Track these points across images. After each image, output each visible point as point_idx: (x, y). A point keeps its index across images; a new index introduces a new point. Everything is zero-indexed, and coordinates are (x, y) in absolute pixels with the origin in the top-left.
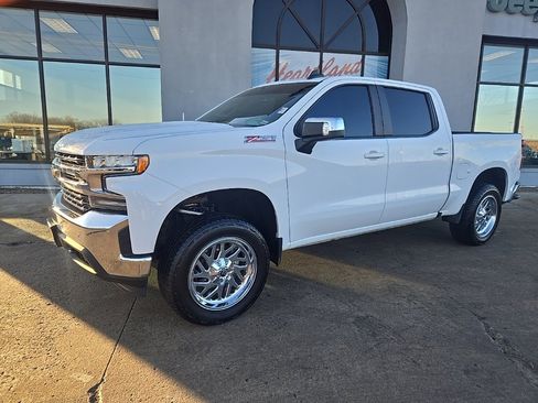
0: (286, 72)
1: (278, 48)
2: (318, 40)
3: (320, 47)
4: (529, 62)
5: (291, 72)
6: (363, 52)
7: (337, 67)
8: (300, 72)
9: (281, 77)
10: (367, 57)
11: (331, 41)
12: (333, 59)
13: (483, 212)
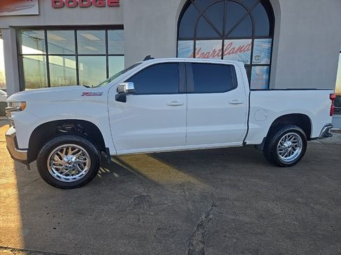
0: (200, 53)
1: (195, 39)
3: (223, 37)
5: (203, 54)
6: (253, 38)
7: (234, 48)
8: (209, 53)
9: (197, 56)
11: (230, 32)
12: (231, 44)
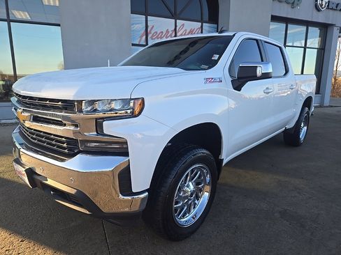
0: (153, 32)
1: (146, 14)
2: (173, 10)
3: (174, 16)
4: (288, 32)
5: (156, 32)
6: (202, 21)
7: (186, 30)
8: (162, 32)
9: (150, 36)
10: (204, 24)
11: (182, 11)
12: (183, 25)
13: (302, 125)
